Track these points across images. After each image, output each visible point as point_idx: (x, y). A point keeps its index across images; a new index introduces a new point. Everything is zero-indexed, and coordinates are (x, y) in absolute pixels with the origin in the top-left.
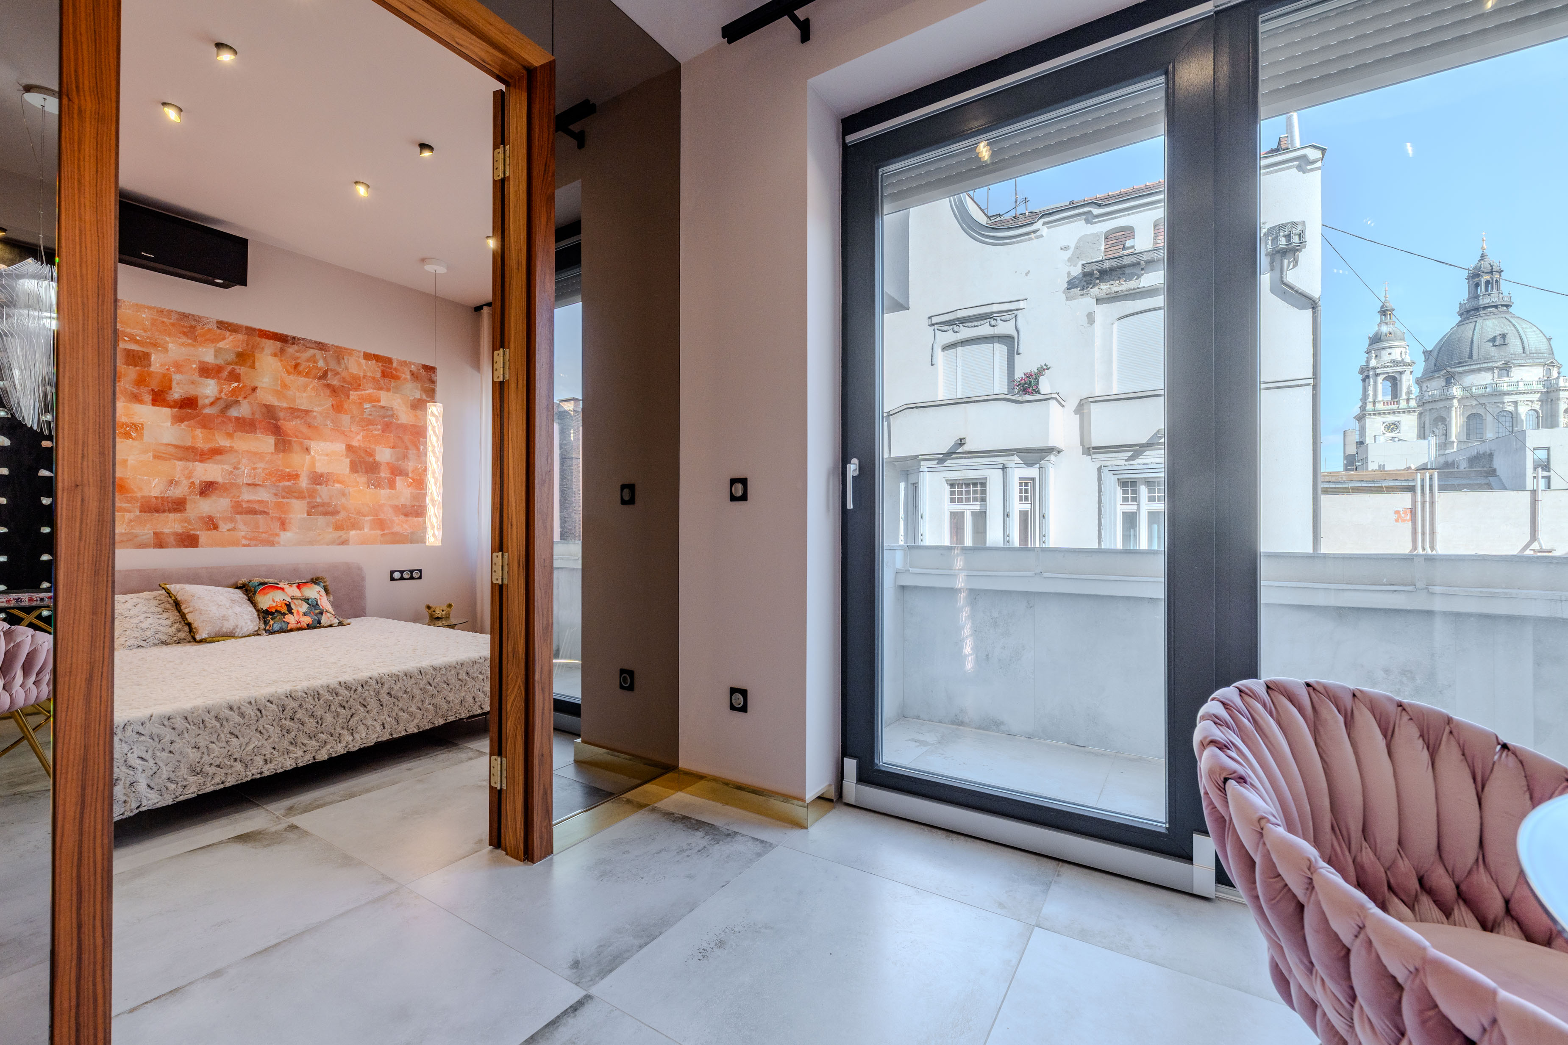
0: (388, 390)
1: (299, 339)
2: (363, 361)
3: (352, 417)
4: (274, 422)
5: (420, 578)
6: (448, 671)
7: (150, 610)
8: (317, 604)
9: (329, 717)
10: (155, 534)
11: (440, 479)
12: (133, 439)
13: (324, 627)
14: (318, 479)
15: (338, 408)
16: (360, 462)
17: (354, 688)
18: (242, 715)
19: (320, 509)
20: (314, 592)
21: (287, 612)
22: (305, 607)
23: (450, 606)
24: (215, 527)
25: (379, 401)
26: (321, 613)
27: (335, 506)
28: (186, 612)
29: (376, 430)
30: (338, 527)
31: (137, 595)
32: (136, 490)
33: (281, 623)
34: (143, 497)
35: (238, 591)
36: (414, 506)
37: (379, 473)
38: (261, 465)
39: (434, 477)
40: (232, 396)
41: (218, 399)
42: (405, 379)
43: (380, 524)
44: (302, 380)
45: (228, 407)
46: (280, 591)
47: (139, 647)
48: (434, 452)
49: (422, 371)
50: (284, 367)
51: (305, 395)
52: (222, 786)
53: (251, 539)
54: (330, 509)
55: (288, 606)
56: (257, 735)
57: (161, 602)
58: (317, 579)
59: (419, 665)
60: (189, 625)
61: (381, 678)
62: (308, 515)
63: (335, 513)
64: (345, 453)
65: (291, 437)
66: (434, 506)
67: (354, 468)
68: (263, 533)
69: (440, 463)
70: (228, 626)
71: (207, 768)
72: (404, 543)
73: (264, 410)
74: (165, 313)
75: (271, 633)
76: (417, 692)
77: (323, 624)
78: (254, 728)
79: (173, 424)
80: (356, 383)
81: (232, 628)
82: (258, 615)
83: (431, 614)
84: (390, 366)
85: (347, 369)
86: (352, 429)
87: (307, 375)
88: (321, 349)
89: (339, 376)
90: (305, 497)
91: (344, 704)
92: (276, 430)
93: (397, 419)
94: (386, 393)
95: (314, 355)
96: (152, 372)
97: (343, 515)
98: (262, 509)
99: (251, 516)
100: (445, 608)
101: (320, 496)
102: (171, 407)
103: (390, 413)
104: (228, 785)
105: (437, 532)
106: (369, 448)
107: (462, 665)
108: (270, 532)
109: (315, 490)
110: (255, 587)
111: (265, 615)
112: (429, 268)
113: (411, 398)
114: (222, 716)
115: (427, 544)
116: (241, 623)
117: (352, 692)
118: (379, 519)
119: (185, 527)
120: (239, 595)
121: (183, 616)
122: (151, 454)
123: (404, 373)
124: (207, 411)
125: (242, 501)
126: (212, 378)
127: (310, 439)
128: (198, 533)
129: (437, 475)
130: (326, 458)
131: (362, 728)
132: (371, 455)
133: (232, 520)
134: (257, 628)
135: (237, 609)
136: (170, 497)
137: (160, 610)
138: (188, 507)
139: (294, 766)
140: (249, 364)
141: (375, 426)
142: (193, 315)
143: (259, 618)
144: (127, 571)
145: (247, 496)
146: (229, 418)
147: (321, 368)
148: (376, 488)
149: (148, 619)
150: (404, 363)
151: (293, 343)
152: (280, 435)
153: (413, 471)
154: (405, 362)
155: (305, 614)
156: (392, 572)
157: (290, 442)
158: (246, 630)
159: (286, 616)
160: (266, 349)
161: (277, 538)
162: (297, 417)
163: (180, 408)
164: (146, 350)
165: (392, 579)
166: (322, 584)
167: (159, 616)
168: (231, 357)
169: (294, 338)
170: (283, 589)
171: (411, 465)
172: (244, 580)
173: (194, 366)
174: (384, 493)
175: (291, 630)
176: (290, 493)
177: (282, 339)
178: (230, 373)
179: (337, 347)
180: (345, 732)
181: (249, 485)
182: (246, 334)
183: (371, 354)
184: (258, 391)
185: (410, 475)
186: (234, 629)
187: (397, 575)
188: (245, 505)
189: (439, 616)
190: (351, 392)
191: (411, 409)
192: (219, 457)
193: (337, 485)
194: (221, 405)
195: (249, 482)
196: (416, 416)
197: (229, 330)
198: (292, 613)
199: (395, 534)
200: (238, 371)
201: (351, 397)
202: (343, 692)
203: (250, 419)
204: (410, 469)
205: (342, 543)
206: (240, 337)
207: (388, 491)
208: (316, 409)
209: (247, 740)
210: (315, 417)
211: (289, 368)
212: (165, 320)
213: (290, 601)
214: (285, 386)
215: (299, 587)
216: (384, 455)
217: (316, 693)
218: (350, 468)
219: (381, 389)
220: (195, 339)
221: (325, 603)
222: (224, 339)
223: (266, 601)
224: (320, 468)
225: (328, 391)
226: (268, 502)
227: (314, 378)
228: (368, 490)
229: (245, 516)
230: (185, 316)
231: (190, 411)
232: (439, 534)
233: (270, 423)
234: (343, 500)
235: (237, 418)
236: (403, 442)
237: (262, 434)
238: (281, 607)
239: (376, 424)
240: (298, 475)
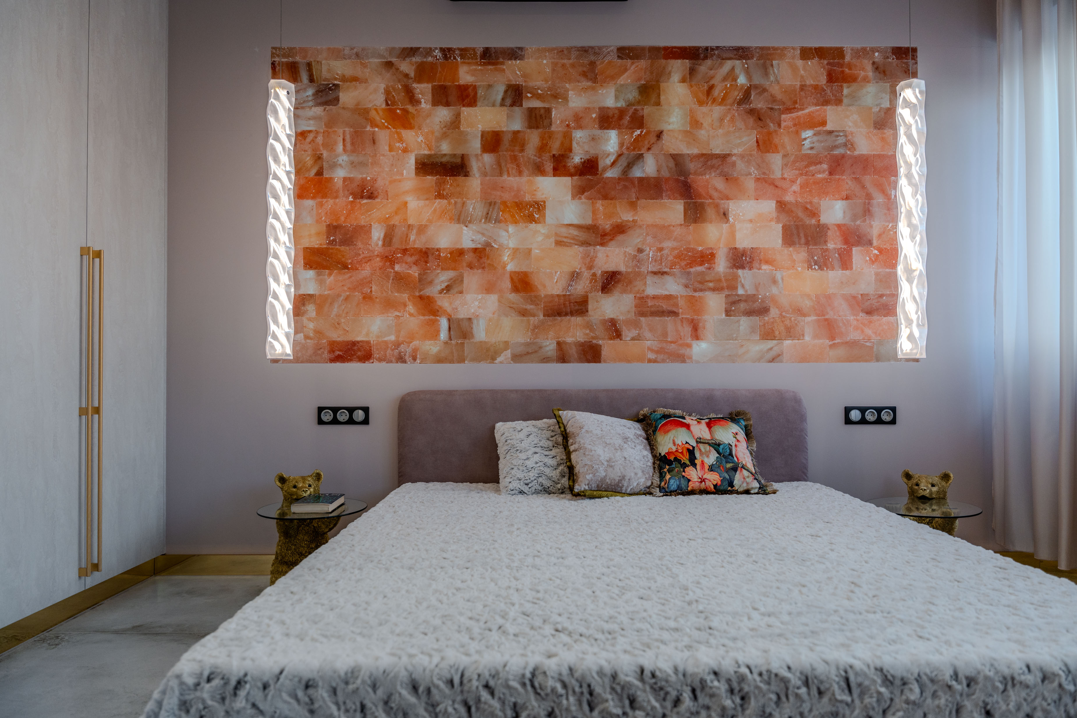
0: (839, 102)
1: (712, 49)
2: (800, 62)
3: (785, 156)
4: (683, 178)
5: (893, 422)
6: (928, 694)
7: (541, 444)
8: (731, 454)
10: (559, 344)
11: (922, 228)
12: (536, 223)
13: (738, 493)
14: (740, 259)
15: (765, 145)
16: (797, 227)
17: (674, 694)
19: (742, 306)
20: (729, 434)
21: (688, 463)
22: (712, 458)
23: (946, 477)
24: (618, 335)
25: (824, 123)
26: (735, 469)
27: (763, 301)
28: (571, 450)
29: (820, 172)
30: (768, 335)
31: (534, 422)
32: (540, 287)
33: (679, 479)
34: (546, 296)
35: (637, 425)
36: (881, 296)
37: (826, 242)
38: (668, 244)
40: (634, 150)
41: (620, 156)
42: (865, 77)
43: (829, 328)
44: (717, 111)
45: (630, 166)
46: (684, 430)
47: (521, 492)
48: (909, 176)
49: (892, 57)
50: (695, 95)
51: (721, 131)
53: (657, 352)
54: (756, 305)
55: (691, 452)
57: (553, 434)
58: (738, 414)
59: (844, 658)
60: (571, 468)
61: (742, 679)
62: (727, 315)
63: (763, 311)
64: (774, 215)
65: (705, 198)
66: (910, 281)
67: (789, 238)
68: (671, 342)
70: (614, 475)
72: (866, 361)
73: (672, 164)
74: (565, 52)
75: (667, 492)
77: (736, 487)
79: (573, 197)
80: (789, 101)
81: (617, 479)
82: (654, 463)
83: (911, 488)
84: (841, 61)
85: (776, 80)
86: (786, 176)
87: (723, 101)
88: (740, 58)
89: (766, 94)
90: (722, 289)
92: (686, 191)
93: (853, 148)
94: (835, 107)
95: (733, 69)
96: (553, 131)
97: (774, 312)
98: (670, 308)
99: (657, 318)
100: (936, 480)
101: (743, 286)
102: (571, 175)
103: (841, 140)
105: (916, 333)
106: (811, 203)
107: (971, 681)
108: (681, 342)
109: (736, 278)
110: (656, 421)
111: (662, 463)
113: (871, 108)
115: (902, 356)
116: (630, 474)
117: (669, 704)
118: (826, 320)
119: (587, 334)
120: (636, 430)
121: (568, 454)
122: (553, 240)
123: (863, 69)
124: (610, 174)
125: (648, 297)
126: (613, 129)
127: (728, 198)
128: (600, 342)
129: (915, 221)
130: (750, 226)
132: (814, 214)
133: (635, 324)
134: (649, 483)
135: (631, 452)
136: (572, 295)
137: (550, 444)
138: (590, 307)
140: (653, 99)
141: (819, 166)
142: (592, 48)
143: (654, 468)
144: (529, 391)
145: (652, 289)
146: (631, 181)
147: (742, 85)
148: (821, 268)
149: (535, 455)
150: (862, 53)
151: (706, 58)
152: (691, 198)
153: (878, 228)
154: (864, 49)
155: (711, 469)
156: (848, 410)
157: (703, 205)
158: (635, 484)
159: (687, 469)
160: (672, 74)
161: (688, 350)
162: (712, 167)
163: (580, 175)
164: (546, 105)
165: (848, 421)
166: (743, 423)
167: (547, 453)
168: (632, 95)
169: (707, 49)
170: (688, 426)
171: (876, 226)
172: (646, 410)
173: (594, 116)
174: (834, 275)
175: (692, 492)
176: (703, 283)
177: (692, 54)
178: (631, 117)
179: (762, 48)
181: (655, 273)
182: (650, 58)
183: (811, 49)
184: (665, 137)
185: (875, 243)
186: (620, 481)
187: (855, 415)
188: (649, 303)
189: (927, 493)
190: (783, 116)
191: (875, 127)
192: (620, 237)
193: (764, 267)
194: (623, 162)
195: (655, 269)
196: (882, 138)
197: (631, 58)
198: (694, 465)
199: (853, 344)
200: (641, 113)
201: (783, 124)
203: (654, 178)
204: (875, 232)
205: (772, 360)
206: (643, 63)
207: (840, 272)
208: (735, 151)
210: (734, 164)
211: (700, 95)
212: (565, 61)
213: (694, 444)
214: (696, 123)
215: (709, 425)
216: (834, 212)
217: (585, 690)
218: (784, 238)
219: (826, 102)
220: (595, 80)
221: (743, 454)
222: (626, 70)
223: (670, 441)
224: (743, 243)
225: (751, 121)
226: (676, 297)
227: (733, 104)
228: (810, 272)
229: (650, 318)
230: (585, 50)
231: (590, 177)
232: (920, 335)
233: (677, 181)
234: (775, 290)
235: (641, 180)
236: (863, 187)
237: (670, 198)
238: (682, 453)
239: (820, 163)
240: (713, 255)
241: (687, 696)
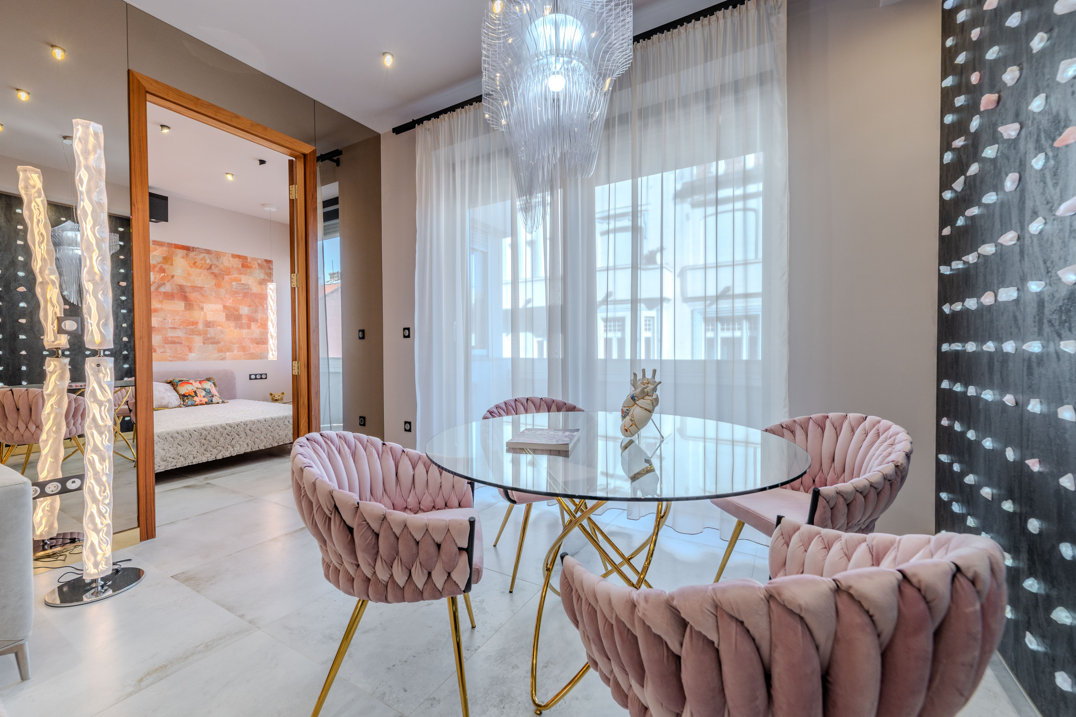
0: (246, 274)
1: (196, 248)
2: (231, 259)
3: (226, 290)
4: (184, 294)
5: (266, 378)
8: (210, 392)
9: (222, 439)
11: (276, 324)
13: (215, 404)
14: (208, 324)
15: (218, 285)
16: (231, 315)
17: (233, 426)
18: (183, 436)
19: (210, 341)
20: (208, 385)
21: (194, 396)
22: (204, 393)
23: (283, 393)
25: (241, 281)
26: (213, 396)
27: (218, 339)
29: (239, 297)
30: (220, 351)
33: (192, 401)
36: (262, 338)
37: (242, 320)
38: (177, 318)
39: (272, 323)
40: (161, 281)
42: (255, 268)
43: (243, 349)
44: (198, 271)
45: (159, 287)
46: (190, 385)
48: (271, 309)
49: (265, 263)
50: (189, 264)
51: (200, 278)
52: (175, 467)
53: (173, 357)
54: (215, 341)
55: (195, 392)
56: (190, 445)
58: (210, 378)
59: (265, 418)
61: (246, 422)
62: (203, 344)
63: (218, 343)
64: (222, 310)
65: (193, 302)
66: (272, 339)
67: (228, 318)
68: (179, 354)
69: (275, 316)
70: (164, 402)
71: (168, 459)
72: (257, 359)
73: (178, 288)
75: (187, 406)
76: (264, 430)
77: (214, 402)
78: (188, 442)
80: (227, 271)
82: (180, 397)
83: (272, 397)
84: (246, 261)
85: (222, 263)
86: (226, 297)
87: (201, 268)
88: (208, 253)
89: (218, 268)
90: (201, 335)
91: (229, 433)
92: (185, 298)
93: (251, 290)
94: (244, 276)
95: (205, 257)
97: (222, 343)
98: (178, 341)
99: (173, 345)
100: (280, 395)
101: (210, 334)
103: (247, 287)
104: (178, 467)
105: (273, 353)
106: (236, 307)
107: (286, 418)
108: (183, 354)
109: (207, 331)
110: (176, 383)
111: (183, 397)
112: (267, 209)
113: (259, 278)
114: (174, 436)
115: (269, 359)
116: (171, 401)
117: (233, 428)
118: (242, 346)
120: (169, 386)
123: (255, 265)
125: (168, 337)
127: (203, 303)
129: (274, 322)
130: (212, 313)
131: (237, 445)
132: (237, 310)
133: (163, 347)
134: (179, 404)
135: (169, 394)
139: (207, 461)
140: (170, 263)
143: (180, 399)
145: (171, 334)
146: (160, 293)
147: (208, 264)
148: (240, 329)
150: (254, 259)
151: (193, 251)
152: (187, 301)
153: (261, 319)
154: (255, 258)
155: (204, 397)
156: (250, 375)
157: (192, 304)
158: (174, 404)
159: (194, 398)
160: (178, 254)
161: (187, 356)
162: (197, 291)
165: (250, 379)
166: (212, 381)
168: (160, 260)
169: (193, 248)
170: (191, 384)
171: (259, 316)
172: (170, 379)
174: (245, 331)
175: (197, 405)
176: (193, 332)
177: (187, 248)
178: (160, 268)
179: (216, 251)
180: (229, 447)
181: (172, 328)
182: (168, 247)
183: (235, 255)
184: (175, 278)
185: (259, 321)
186: (168, 404)
187: (253, 377)
188: (170, 339)
189: (277, 399)
190: (225, 276)
191: (259, 285)
193: (219, 328)
194: (155, 285)
195: (171, 327)
196: (262, 289)
197: (159, 245)
198: (197, 396)
199: (251, 354)
200: (164, 267)
201: (225, 279)
202: (228, 428)
203: (171, 293)
204: (259, 318)
205: (222, 359)
206: (165, 248)
207: (247, 330)
208: (206, 286)
209: (185, 447)
210: (206, 291)
211: (191, 264)
213: (196, 389)
214: (189, 274)
215: (200, 382)
216: (244, 310)
217: (216, 428)
218: (226, 318)
219: (242, 274)
221: (214, 391)
222: (156, 250)
223: (183, 390)
224: (209, 318)
225: (212, 276)
226: (182, 337)
227: (205, 269)
228: (236, 330)
229: (169, 345)
232: (276, 354)
233: (182, 295)
234: (223, 336)
235: (164, 293)
236: (255, 303)
237: (178, 300)
238: (191, 393)
239: (239, 294)
240: (197, 323)
241: (236, 426)
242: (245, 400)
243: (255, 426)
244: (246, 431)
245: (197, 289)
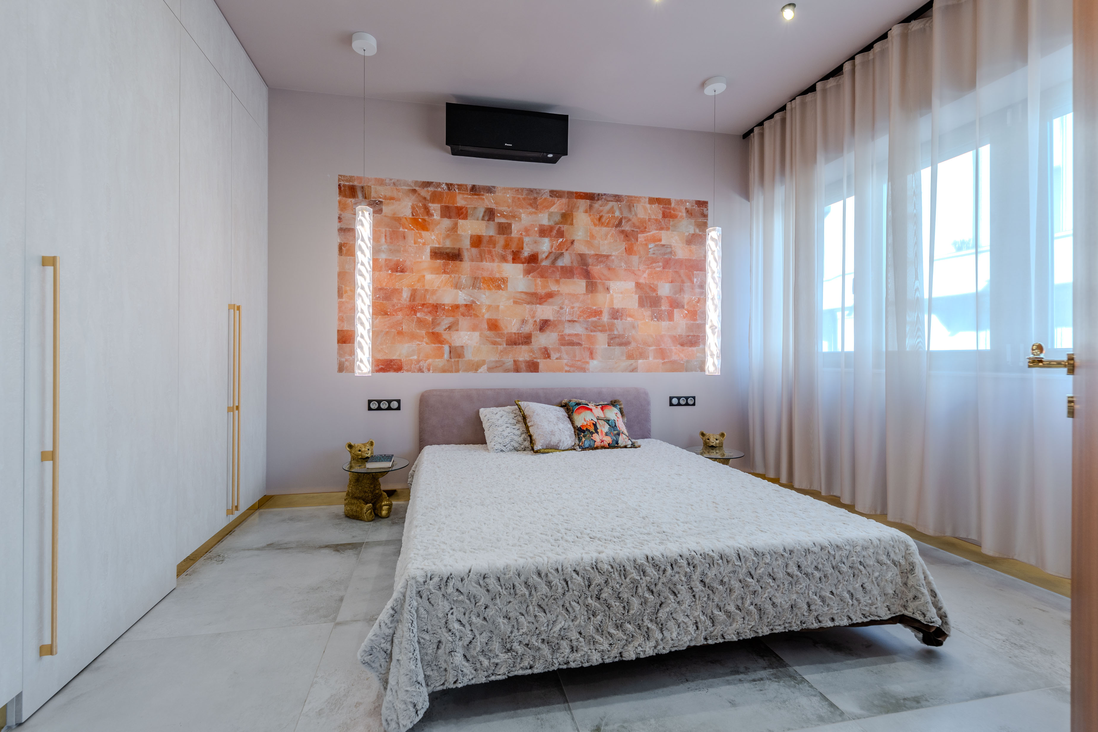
0: (668, 229)
1: (602, 195)
2: (648, 206)
3: (640, 257)
4: (585, 267)
5: (694, 404)
7: (510, 421)
8: (615, 426)
9: (635, 602)
10: (514, 361)
11: (719, 307)
12: (502, 290)
13: (621, 447)
14: (616, 314)
15: (629, 251)
16: (646, 297)
18: (549, 584)
19: (617, 340)
20: (613, 413)
21: (594, 431)
22: (606, 428)
23: (722, 435)
24: (549, 357)
25: (660, 240)
26: (618, 434)
27: (628, 338)
28: (529, 425)
29: (658, 267)
30: (630, 356)
31: (503, 408)
32: (504, 328)
33: (590, 441)
34: (508, 333)
35: (562, 409)
36: (688, 336)
37: (661, 306)
38: (577, 305)
39: (713, 303)
40: (558, 250)
41: (550, 253)
42: (681, 217)
43: (662, 353)
44: (605, 229)
45: (556, 259)
46: (589, 412)
47: (502, 451)
48: (713, 278)
49: (696, 207)
50: (592, 221)
51: (606, 242)
52: (529, 672)
53: (570, 366)
54: (624, 340)
55: (595, 425)
56: (564, 612)
57: (516, 415)
58: (615, 401)
59: (735, 544)
60: (530, 436)
61: (693, 558)
62: (608, 346)
63: (627, 344)
64: (634, 290)
65: (597, 279)
66: (712, 332)
67: (641, 303)
68: (578, 361)
70: (554, 441)
71: (516, 646)
72: (680, 371)
73: (579, 259)
74: (520, 191)
75: (584, 449)
77: (620, 445)
78: (561, 603)
79: (524, 276)
80: (642, 227)
81: (557, 442)
82: (575, 432)
83: (705, 441)
84: (669, 206)
85: (636, 215)
86: (640, 268)
87: (608, 225)
88: (617, 201)
89: (630, 222)
90: (606, 331)
91: (653, 587)
92: (587, 275)
93: (675, 255)
94: (666, 232)
95: (613, 207)
96: (513, 238)
97: (633, 345)
98: (578, 341)
99: (571, 347)
100: (718, 437)
101: (617, 329)
102: (523, 263)
103: (669, 250)
104: (536, 671)
105: (716, 363)
106: (653, 284)
107: (791, 552)
108: (583, 361)
109: (613, 324)
110: (573, 407)
111: (580, 431)
112: (709, 91)
113: (687, 234)
114: (531, 582)
115: (707, 373)
116: (563, 439)
118: (660, 349)
119: (531, 356)
120: (561, 412)
121: (527, 428)
122: (512, 300)
123: (681, 211)
124: (544, 263)
125: (565, 334)
126: (547, 237)
127: (610, 280)
128: (539, 361)
129: (716, 301)
130: (621, 295)
131: (671, 624)
132: (654, 290)
133: (559, 351)
134: (573, 444)
135: (561, 426)
136: (523, 333)
137: (515, 421)
138: (533, 340)
139: (600, 661)
140: (569, 222)
141: (657, 264)
142: (535, 190)
143: (575, 435)
144: (499, 389)
145: (569, 330)
146: (557, 267)
147: (618, 217)
148: (658, 320)
149: (507, 428)
150: (681, 202)
151: (598, 200)
152: (589, 279)
153: (688, 303)
154: (681, 201)
155: (606, 434)
156: (671, 398)
157: (596, 283)
158: (566, 444)
159: (594, 435)
160: (580, 208)
161: (587, 365)
162: (601, 262)
163: (529, 262)
164: (509, 222)
165: (671, 404)
166: (619, 407)
167: (514, 427)
168: (558, 218)
169: (599, 195)
170: (591, 410)
171: (686, 298)
172: (565, 401)
173: (536, 229)
174: (665, 324)
175: (597, 448)
176: (596, 327)
177: (591, 197)
178: (557, 231)
179: (628, 196)
180: (653, 626)
181: (569, 321)
182: (568, 197)
183: (654, 198)
184: (575, 243)
185: (686, 307)
186: (558, 443)
187: (675, 401)
188: (567, 338)
189: (714, 444)
190: (639, 235)
191: (687, 244)
192: (550, 300)
193: (629, 319)
194: (552, 257)
195: (569, 319)
196: (690, 251)
197: (557, 197)
198: (598, 433)
199: (673, 362)
200: (562, 229)
201: (639, 240)
202: (650, 570)
203: (570, 267)
204: (686, 301)
205: (633, 371)
206: (564, 200)
207: (668, 322)
208: (614, 254)
209: (553, 617)
210: (613, 261)
211: (595, 220)
212: (520, 196)
213: (596, 421)
214: (592, 237)
215: (602, 409)
216: (665, 289)
218: (639, 303)
219: (662, 229)
220: (537, 209)
221: (621, 425)
222: (554, 204)
223: (582, 419)
224: (617, 305)
225: (622, 237)
226: (581, 335)
227: (612, 227)
228: (652, 322)
229: (567, 347)
230: (531, 191)
231: (534, 265)
232: (718, 362)
233: (582, 269)
234: (634, 332)
235: (562, 267)
236: (680, 276)
237: (578, 278)
238: (590, 426)
239: (658, 262)
240: (601, 312)
241: (669, 568)
242: (666, 445)
243: (714, 571)
244: (693, 584)
245: (602, 258)
